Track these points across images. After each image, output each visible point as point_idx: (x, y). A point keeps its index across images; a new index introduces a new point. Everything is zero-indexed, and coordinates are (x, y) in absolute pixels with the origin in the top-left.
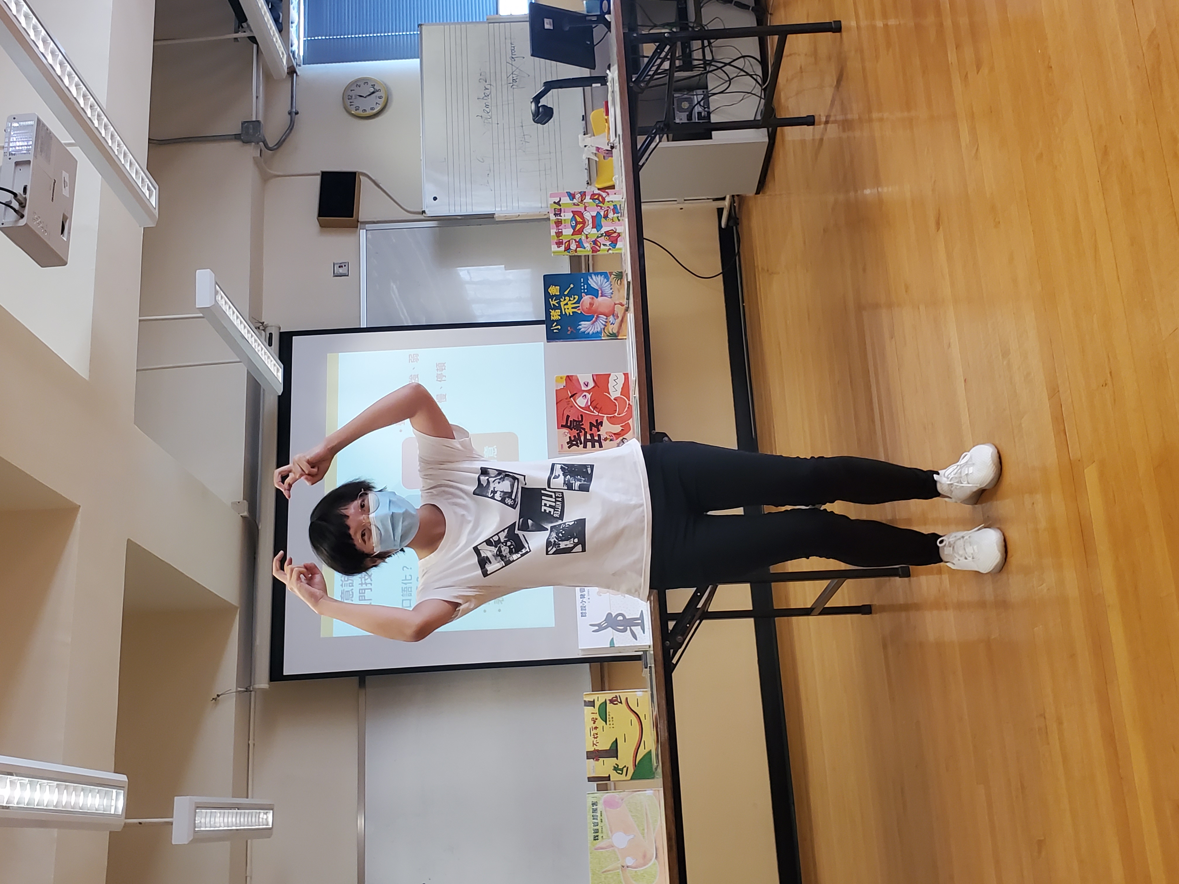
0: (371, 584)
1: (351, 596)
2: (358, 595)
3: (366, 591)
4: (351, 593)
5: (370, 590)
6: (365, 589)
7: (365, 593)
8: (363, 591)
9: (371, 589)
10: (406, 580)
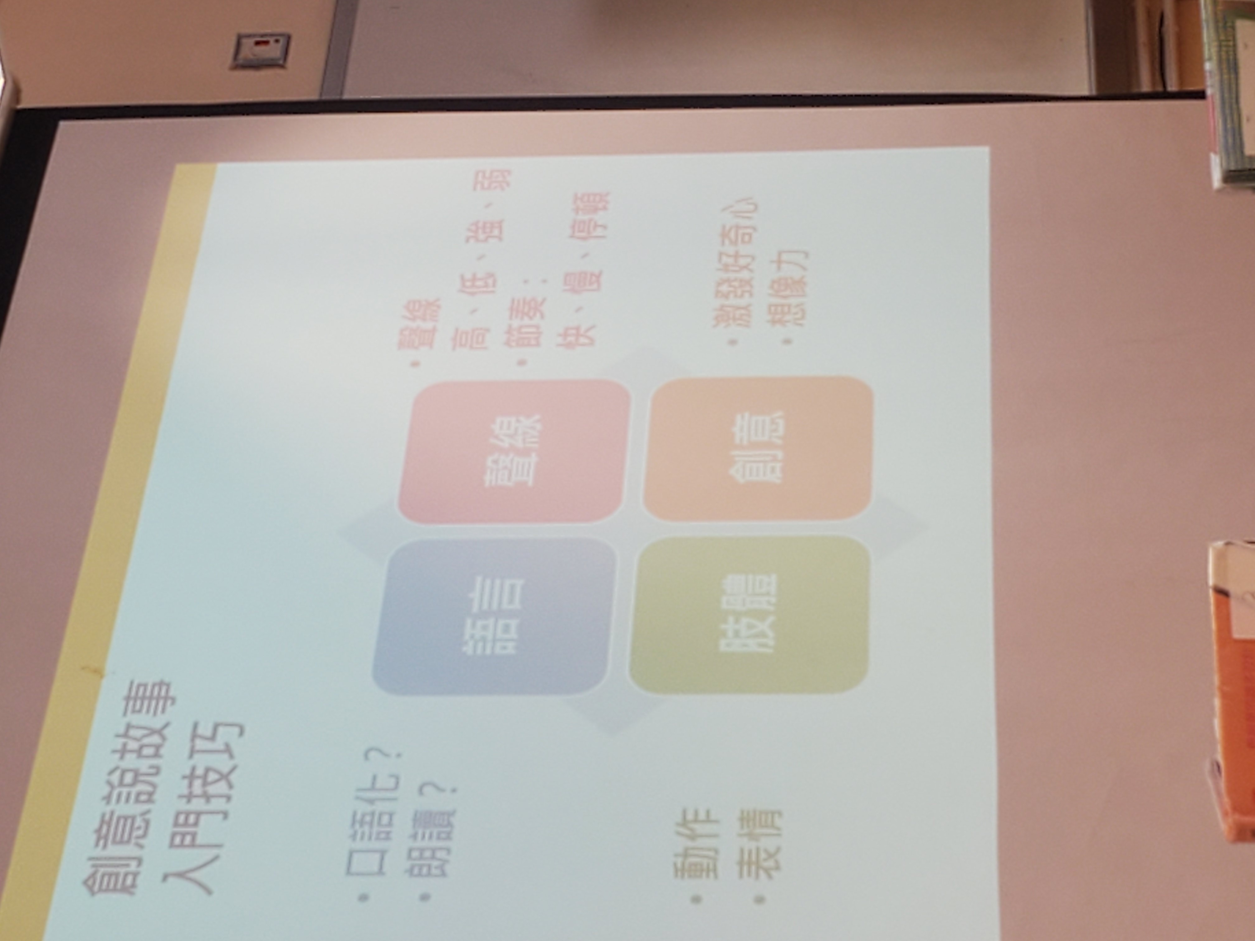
0: (229, 798)
1: (140, 832)
2: (170, 829)
3: (203, 818)
4: (139, 822)
5: (220, 816)
6: (198, 814)
7: (196, 824)
8: (192, 819)
9: (225, 815)
10: (373, 788)
